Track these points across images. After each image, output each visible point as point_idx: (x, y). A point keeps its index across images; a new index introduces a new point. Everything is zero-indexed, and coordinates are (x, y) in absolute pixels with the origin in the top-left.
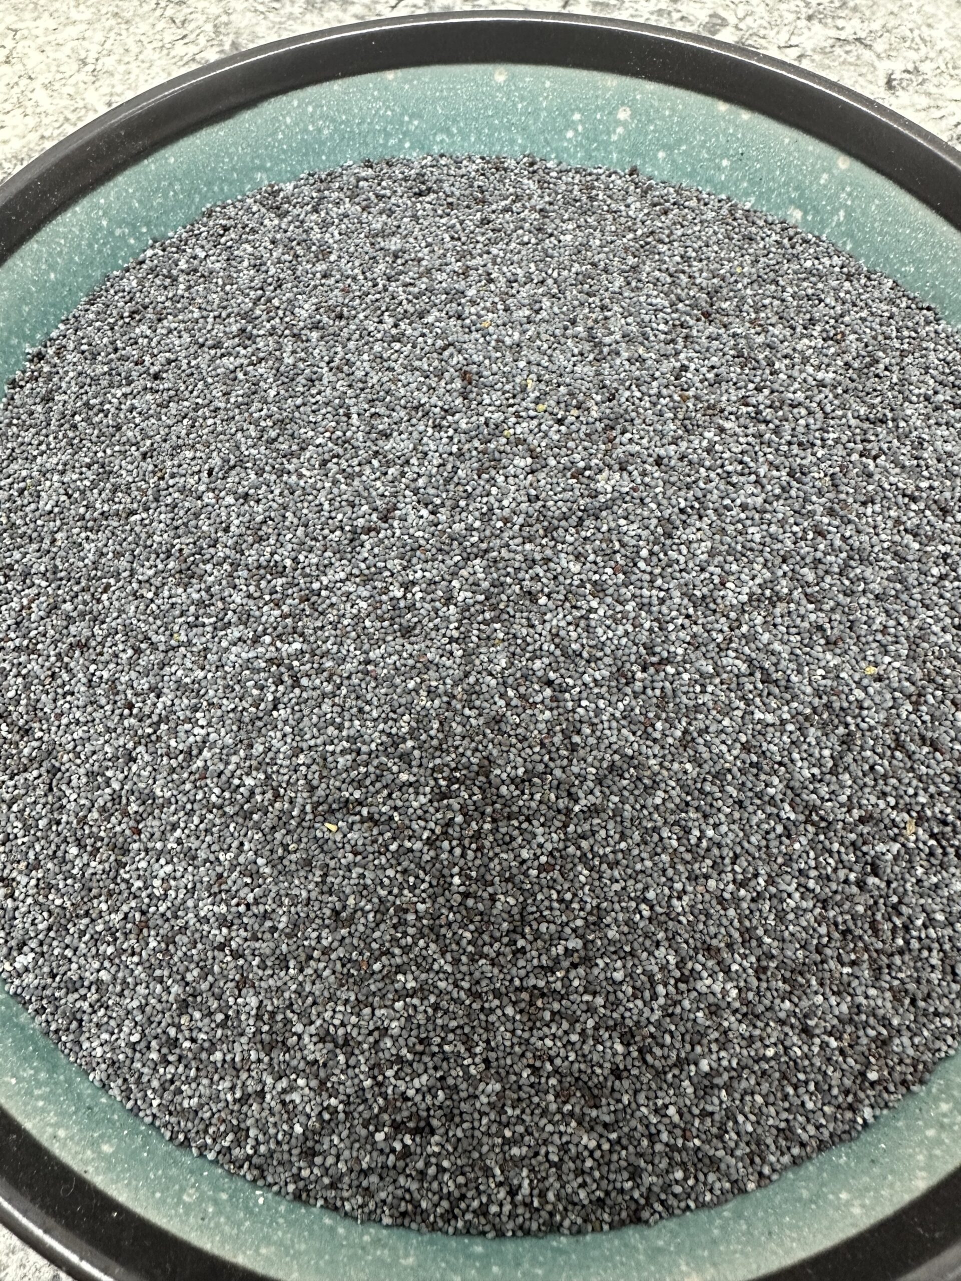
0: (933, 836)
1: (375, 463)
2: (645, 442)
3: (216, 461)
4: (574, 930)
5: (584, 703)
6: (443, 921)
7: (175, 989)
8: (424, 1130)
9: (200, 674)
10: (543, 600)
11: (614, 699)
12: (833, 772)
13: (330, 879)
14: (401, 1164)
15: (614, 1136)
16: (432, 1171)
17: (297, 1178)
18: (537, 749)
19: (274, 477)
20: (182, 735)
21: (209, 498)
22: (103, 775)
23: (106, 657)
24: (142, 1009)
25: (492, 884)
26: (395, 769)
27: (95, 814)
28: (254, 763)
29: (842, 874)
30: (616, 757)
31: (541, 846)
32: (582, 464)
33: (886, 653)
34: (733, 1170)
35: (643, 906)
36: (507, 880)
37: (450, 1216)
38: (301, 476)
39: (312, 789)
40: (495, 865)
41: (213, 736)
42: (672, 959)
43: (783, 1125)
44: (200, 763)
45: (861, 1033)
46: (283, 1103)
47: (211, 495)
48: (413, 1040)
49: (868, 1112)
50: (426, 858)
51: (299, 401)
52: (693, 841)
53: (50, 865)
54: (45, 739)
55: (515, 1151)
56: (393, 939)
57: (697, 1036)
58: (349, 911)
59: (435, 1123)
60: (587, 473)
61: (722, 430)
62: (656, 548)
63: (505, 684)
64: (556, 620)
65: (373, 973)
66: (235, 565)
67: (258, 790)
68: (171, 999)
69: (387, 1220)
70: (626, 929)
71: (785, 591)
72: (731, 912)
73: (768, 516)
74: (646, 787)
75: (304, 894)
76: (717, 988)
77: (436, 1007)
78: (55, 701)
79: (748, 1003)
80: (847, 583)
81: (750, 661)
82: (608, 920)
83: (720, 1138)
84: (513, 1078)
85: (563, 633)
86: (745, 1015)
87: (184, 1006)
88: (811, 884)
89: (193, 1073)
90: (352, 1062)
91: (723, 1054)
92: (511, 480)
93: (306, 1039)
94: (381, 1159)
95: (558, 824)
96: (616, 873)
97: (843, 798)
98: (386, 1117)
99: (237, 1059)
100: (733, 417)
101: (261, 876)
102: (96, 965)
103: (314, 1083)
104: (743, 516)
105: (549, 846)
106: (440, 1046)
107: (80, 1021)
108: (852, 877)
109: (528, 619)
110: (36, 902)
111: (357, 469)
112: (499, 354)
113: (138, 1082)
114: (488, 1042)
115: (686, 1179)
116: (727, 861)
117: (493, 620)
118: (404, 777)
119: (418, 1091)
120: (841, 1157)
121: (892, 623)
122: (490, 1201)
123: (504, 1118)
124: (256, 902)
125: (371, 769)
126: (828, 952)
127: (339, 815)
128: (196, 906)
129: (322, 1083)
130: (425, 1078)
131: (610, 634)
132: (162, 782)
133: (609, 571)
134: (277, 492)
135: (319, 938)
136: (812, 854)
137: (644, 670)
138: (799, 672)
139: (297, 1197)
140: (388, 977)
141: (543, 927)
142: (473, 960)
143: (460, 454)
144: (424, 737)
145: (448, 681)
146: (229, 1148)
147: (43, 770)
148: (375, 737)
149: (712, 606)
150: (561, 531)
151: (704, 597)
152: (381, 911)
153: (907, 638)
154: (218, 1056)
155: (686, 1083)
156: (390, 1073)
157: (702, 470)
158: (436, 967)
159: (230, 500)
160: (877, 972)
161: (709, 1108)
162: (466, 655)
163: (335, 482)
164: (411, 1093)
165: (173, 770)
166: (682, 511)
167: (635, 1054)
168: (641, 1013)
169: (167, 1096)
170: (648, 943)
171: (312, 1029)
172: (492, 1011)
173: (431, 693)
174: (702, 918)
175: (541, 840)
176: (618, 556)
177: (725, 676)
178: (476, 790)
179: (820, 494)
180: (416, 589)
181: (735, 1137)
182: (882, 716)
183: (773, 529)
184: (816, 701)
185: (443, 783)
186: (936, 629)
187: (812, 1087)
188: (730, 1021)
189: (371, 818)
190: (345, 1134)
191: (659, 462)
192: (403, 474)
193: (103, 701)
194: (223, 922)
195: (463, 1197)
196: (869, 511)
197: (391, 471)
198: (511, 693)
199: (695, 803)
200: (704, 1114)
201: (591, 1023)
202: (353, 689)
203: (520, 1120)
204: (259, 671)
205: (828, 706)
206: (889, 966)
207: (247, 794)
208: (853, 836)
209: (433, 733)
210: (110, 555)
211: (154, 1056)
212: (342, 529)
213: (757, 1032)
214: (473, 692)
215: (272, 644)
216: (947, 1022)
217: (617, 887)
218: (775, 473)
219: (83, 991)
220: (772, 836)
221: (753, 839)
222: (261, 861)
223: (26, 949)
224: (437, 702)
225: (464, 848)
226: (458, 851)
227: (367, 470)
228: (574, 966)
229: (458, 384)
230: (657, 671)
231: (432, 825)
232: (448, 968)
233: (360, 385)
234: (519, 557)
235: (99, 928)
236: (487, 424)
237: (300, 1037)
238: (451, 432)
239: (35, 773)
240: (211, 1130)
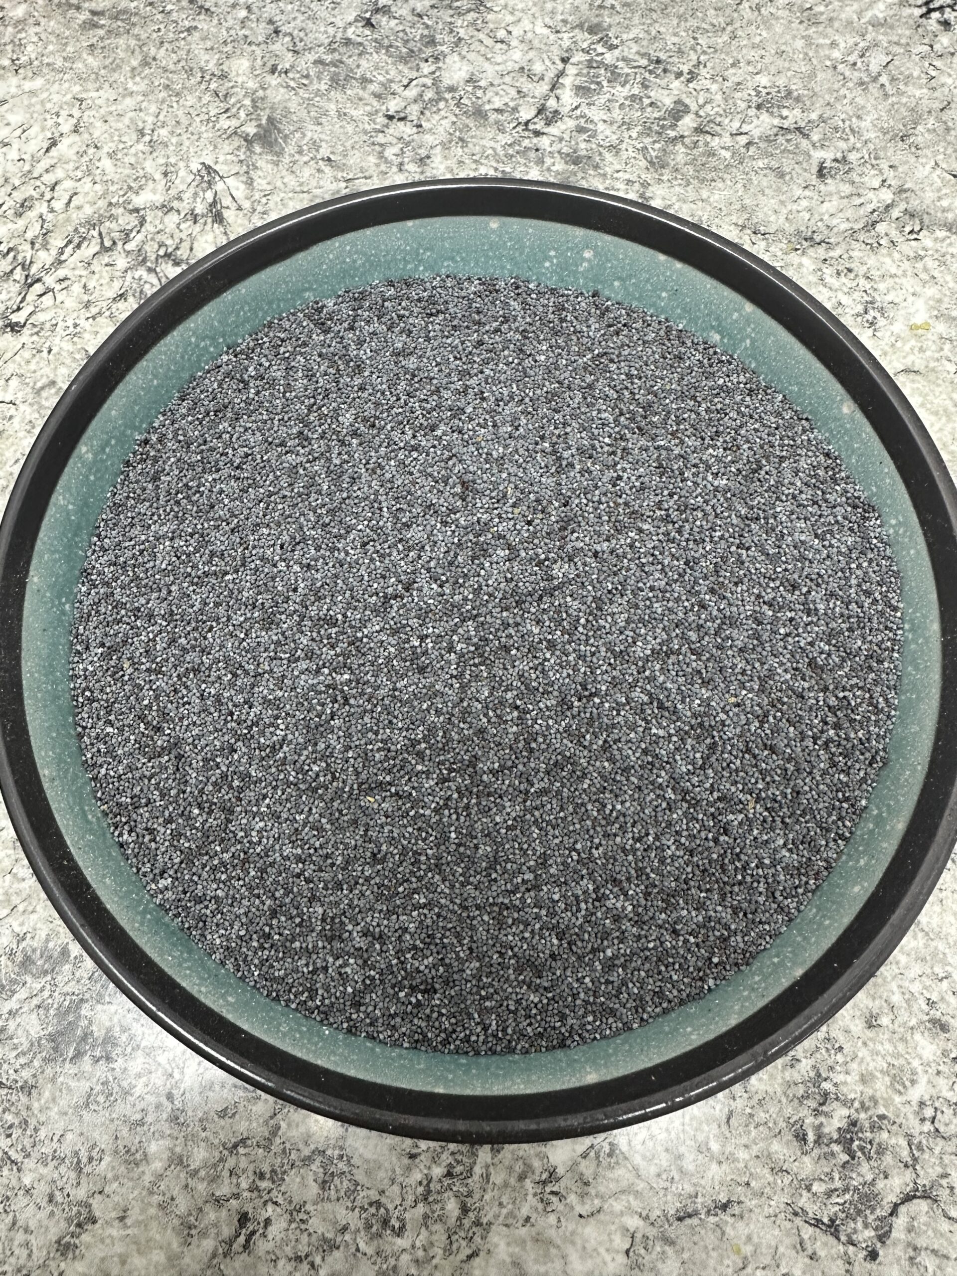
0: (767, 809)
1: (400, 546)
2: (587, 539)
3: (286, 538)
4: (529, 868)
5: (539, 721)
6: (444, 861)
7: (268, 902)
8: (430, 991)
9: (280, 694)
10: (514, 652)
11: (559, 719)
12: (703, 768)
13: (370, 833)
14: (415, 1011)
15: (550, 995)
16: (435, 1015)
17: (349, 1019)
18: (507, 751)
19: (328, 553)
20: (268, 734)
21: (282, 566)
22: (214, 760)
23: (212, 679)
24: (246, 914)
25: (476, 838)
26: (413, 762)
27: (211, 788)
28: (319, 756)
29: (703, 835)
30: (559, 757)
31: (508, 814)
32: (543, 557)
33: (744, 688)
34: (624, 1016)
35: (573, 853)
36: (486, 836)
37: (446, 1042)
38: (347, 554)
39: (357, 774)
40: (478, 826)
41: (290, 737)
42: (591, 887)
43: (657, 989)
44: (281, 755)
45: (710, 934)
46: (340, 974)
47: (283, 564)
48: (423, 935)
49: (711, 982)
50: (434, 820)
51: (345, 495)
52: (608, 812)
53: (180, 821)
54: (173, 734)
55: (488, 1004)
56: (411, 872)
57: (606, 935)
58: (383, 853)
59: (437, 986)
60: (546, 563)
61: (640, 531)
62: (591, 618)
63: (487, 708)
64: (522, 666)
65: (398, 893)
66: (302, 617)
67: (321, 774)
68: (266, 908)
69: (406, 1045)
70: (562, 868)
71: (677, 647)
72: (630, 858)
73: (668, 595)
74: (578, 777)
75: (353, 842)
76: (619, 905)
77: (439, 915)
78: (177, 708)
79: (639, 914)
80: (719, 640)
81: (650, 695)
82: (550, 862)
83: (617, 997)
84: (487, 959)
85: (526, 674)
86: (636, 922)
87: (274, 914)
88: (683, 840)
89: (281, 955)
90: (384, 948)
91: (621, 946)
92: (494, 566)
93: (355, 934)
94: (404, 1007)
95: (520, 800)
96: (557, 832)
97: (708, 785)
98: (406, 982)
99: (310, 946)
100: (649, 520)
101: (325, 830)
102: (215, 886)
103: (360, 962)
104: (651, 595)
105: (514, 814)
106: (441, 939)
107: (205, 922)
108: (710, 836)
109: (504, 665)
110: (172, 845)
111: (388, 551)
112: (488, 466)
113: (245, 961)
114: (471, 937)
115: (594, 1021)
116: (629, 825)
117: (480, 664)
118: (419, 767)
119: (426, 967)
120: (692, 1009)
121: (749, 667)
122: (471, 1034)
123: (481, 984)
124: (321, 847)
125: (398, 762)
126: (692, 883)
127: (375, 791)
128: (281, 849)
129: (365, 962)
130: (431, 959)
131: (558, 676)
132: (256, 766)
133: (559, 633)
134: (331, 564)
135: (363, 871)
136: (685, 821)
137: (580, 700)
138: (683, 702)
139: (349, 1031)
140: (409, 896)
141: (509, 866)
142: (462, 885)
143: (459, 545)
144: (432, 741)
145: (450, 704)
146: (305, 1002)
147: (172, 756)
148: (400, 741)
149: (626, 657)
150: (527, 604)
151: (621, 652)
152: (404, 853)
153: (759, 678)
154: (297, 944)
155: (597, 963)
156: (408, 956)
157: (625, 561)
158: (439, 890)
159: (297, 568)
160: (723, 897)
161: (611, 979)
162: (462, 687)
163: (372, 560)
164: (422, 968)
165: (263, 759)
166: (610, 592)
167: (565, 945)
168: (570, 920)
169: (265, 969)
170: (576, 876)
171: (359, 928)
172: (474, 918)
173: (438, 712)
174: (612, 861)
175: (509, 810)
176: (565, 623)
177: (633, 704)
178: (467, 777)
179: (705, 578)
180: (428, 640)
181: (626, 996)
182: (738, 730)
183: (671, 604)
184: (693, 722)
185: (445, 772)
186: (779, 671)
187: (677, 966)
188: (626, 925)
189: (397, 794)
190: (380, 993)
191: (596, 554)
192: (420, 557)
193: (212, 710)
194: (299, 859)
195: (454, 1031)
196: (739, 590)
197: (411, 554)
198: (491, 713)
199: (610, 788)
200: (608, 982)
201: (537, 926)
202: (385, 708)
203: (491, 985)
204: (321, 693)
205: (701, 725)
206: (731, 893)
207: (314, 776)
208: (712, 810)
209: (439, 739)
210: (212, 605)
211: (255, 944)
212: (377, 594)
213: (643, 933)
214: (466, 712)
215: (330, 674)
216: (767, 927)
217: (557, 841)
218: (675, 562)
219: (206, 903)
220: (659, 809)
221: (647, 811)
222: (324, 821)
223: (166, 875)
224: (442, 719)
225: (458, 814)
226: (454, 817)
227: (395, 553)
228: (528, 890)
229: (458, 489)
230: (588, 701)
231: (437, 799)
232: (447, 891)
233: (389, 486)
234: (498, 621)
235: (216, 862)
236: (478, 522)
237: (350, 933)
238: (453, 527)
239: (166, 758)
240: (293, 990)
